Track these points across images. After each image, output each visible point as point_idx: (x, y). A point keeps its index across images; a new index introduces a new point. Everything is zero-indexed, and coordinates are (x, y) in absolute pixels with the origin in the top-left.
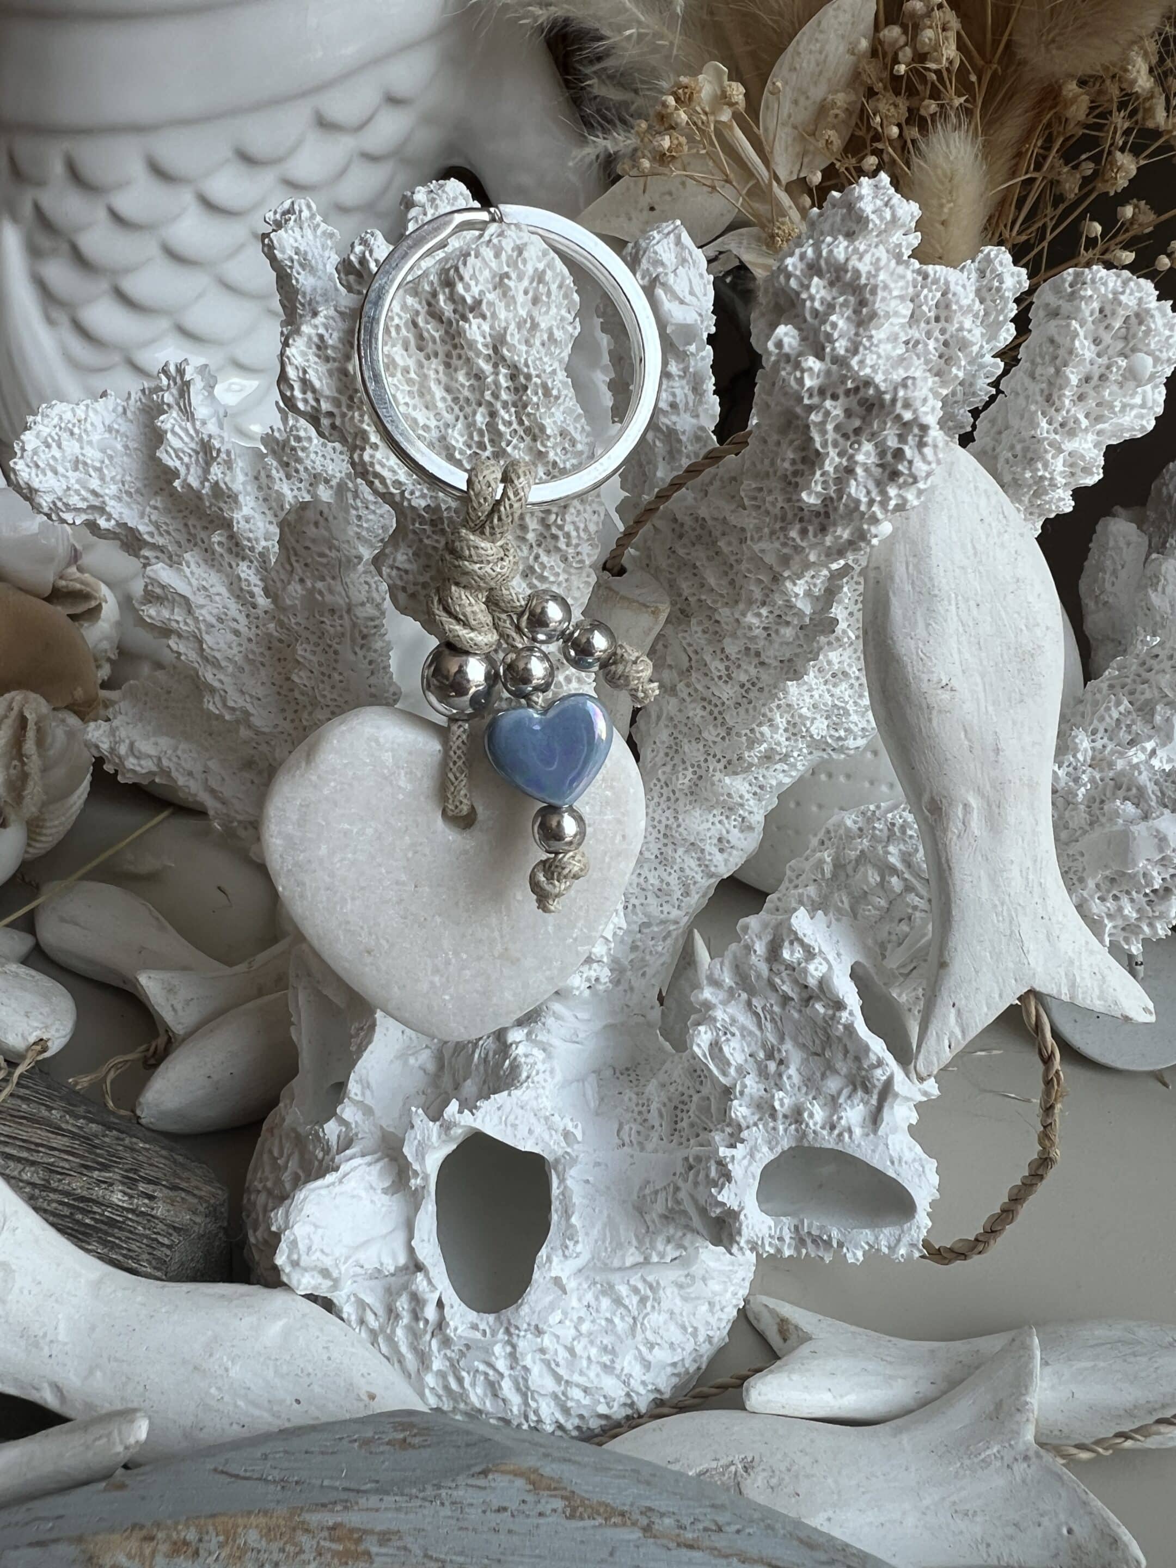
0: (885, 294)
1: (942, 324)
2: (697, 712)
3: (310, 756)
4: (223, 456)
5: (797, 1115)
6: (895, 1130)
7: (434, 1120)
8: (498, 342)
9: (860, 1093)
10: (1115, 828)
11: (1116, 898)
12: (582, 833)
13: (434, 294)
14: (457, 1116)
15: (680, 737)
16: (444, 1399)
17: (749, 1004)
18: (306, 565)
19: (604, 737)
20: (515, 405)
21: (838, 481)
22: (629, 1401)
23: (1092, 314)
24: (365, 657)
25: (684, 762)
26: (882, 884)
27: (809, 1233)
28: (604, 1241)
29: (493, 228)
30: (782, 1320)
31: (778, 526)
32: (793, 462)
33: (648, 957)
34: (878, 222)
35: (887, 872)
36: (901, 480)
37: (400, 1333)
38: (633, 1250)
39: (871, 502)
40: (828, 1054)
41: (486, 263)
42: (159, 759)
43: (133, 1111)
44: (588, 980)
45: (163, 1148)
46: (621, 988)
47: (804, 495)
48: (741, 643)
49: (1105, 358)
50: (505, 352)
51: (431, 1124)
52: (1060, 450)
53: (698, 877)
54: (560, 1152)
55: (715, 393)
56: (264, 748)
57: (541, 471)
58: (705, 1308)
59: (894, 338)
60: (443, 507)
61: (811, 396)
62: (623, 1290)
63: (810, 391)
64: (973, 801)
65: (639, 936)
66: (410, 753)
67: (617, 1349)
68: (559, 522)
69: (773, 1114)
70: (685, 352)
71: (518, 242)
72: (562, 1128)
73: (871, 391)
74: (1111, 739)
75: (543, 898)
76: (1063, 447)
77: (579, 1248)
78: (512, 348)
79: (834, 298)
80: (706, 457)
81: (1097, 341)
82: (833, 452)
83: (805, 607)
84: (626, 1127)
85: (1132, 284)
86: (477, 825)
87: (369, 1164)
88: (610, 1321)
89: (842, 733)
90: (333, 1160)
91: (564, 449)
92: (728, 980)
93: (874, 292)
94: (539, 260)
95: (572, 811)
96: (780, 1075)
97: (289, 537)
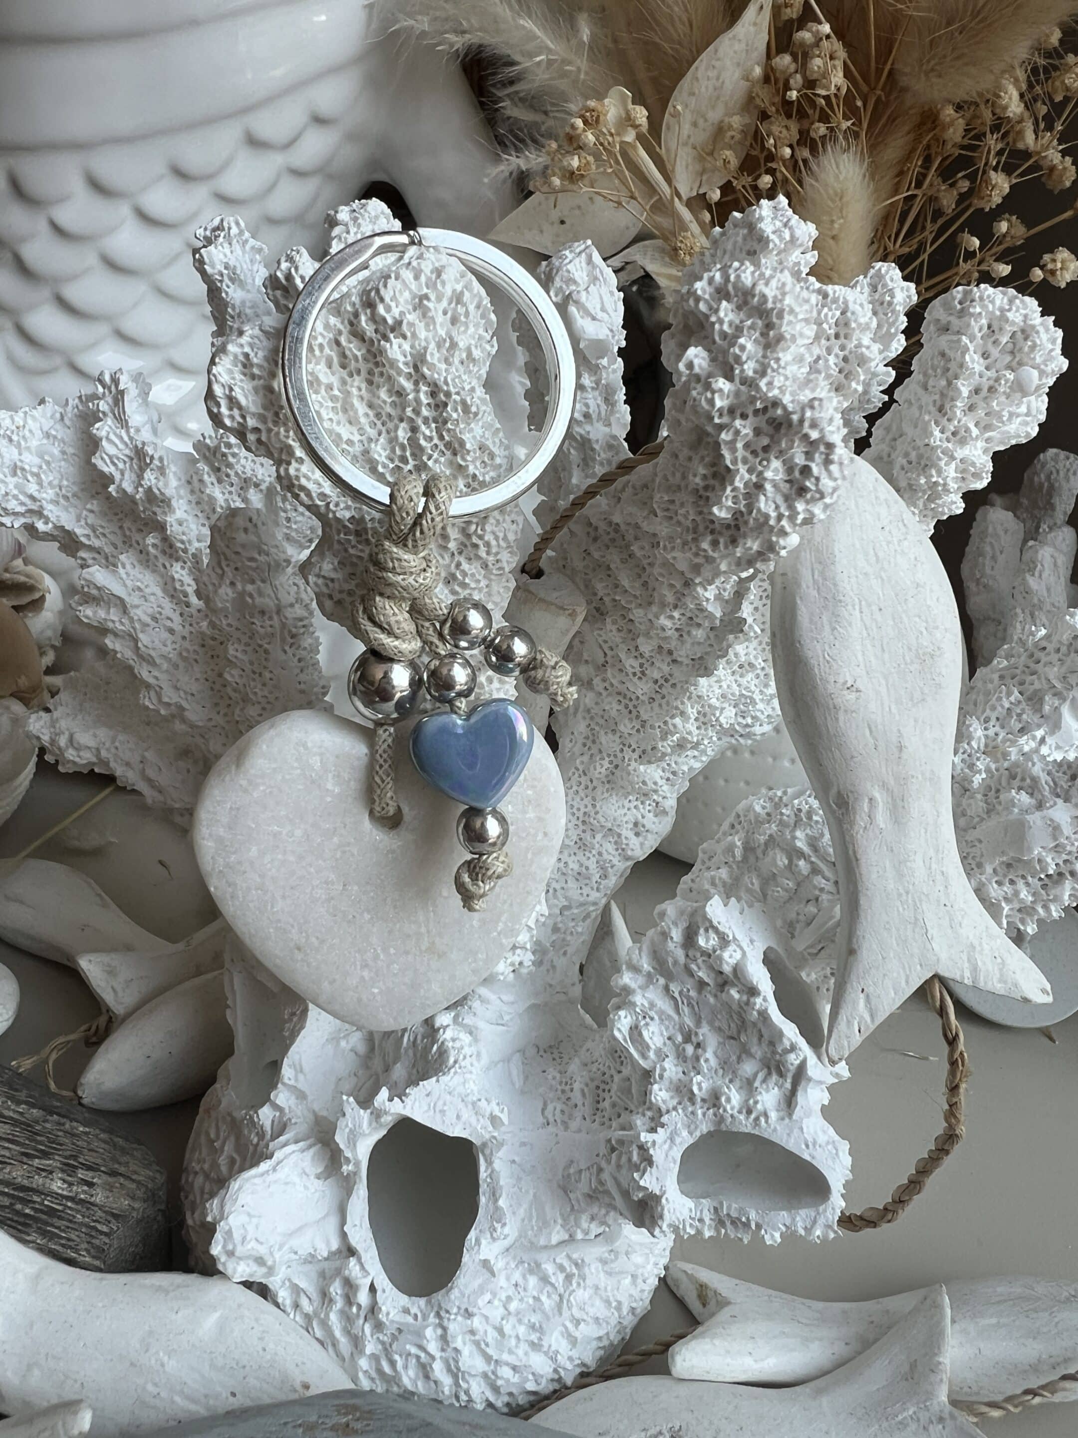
0: (792, 318)
1: (842, 340)
2: (613, 707)
3: (239, 760)
4: (156, 462)
5: (714, 1099)
6: (808, 1114)
7: (365, 1108)
8: (418, 361)
9: (775, 1077)
10: (1011, 817)
11: (1012, 882)
12: (505, 833)
13: (356, 315)
14: (387, 1103)
15: (597, 728)
16: (378, 1382)
17: (667, 988)
18: (236, 569)
19: (525, 738)
20: (435, 421)
21: (747, 496)
22: (556, 1377)
23: (980, 330)
24: (294, 655)
25: (600, 751)
26: (790, 866)
27: (728, 1215)
28: (530, 1220)
29: (413, 251)
30: (701, 1286)
31: (690, 538)
32: (705, 477)
33: (569, 938)
34: (777, 241)
35: (795, 859)
36: (809, 496)
37: (334, 1318)
38: (559, 1227)
39: (780, 517)
40: (743, 1038)
41: (406, 285)
42: (98, 750)
43: (75, 1092)
44: (512, 964)
45: (103, 1131)
46: (543, 968)
47: (715, 510)
48: (655, 643)
49: (994, 371)
50: (425, 370)
51: (362, 1111)
52: (953, 458)
53: (615, 861)
54: (487, 1136)
55: (626, 402)
56: (199, 741)
57: (461, 483)
58: (628, 1280)
59: (800, 359)
60: (367, 518)
61: (721, 415)
62: (549, 1268)
63: (720, 410)
64: (877, 795)
65: (559, 919)
66: (337, 757)
67: (544, 1326)
68: (479, 532)
69: (692, 1098)
70: (597, 366)
71: (437, 265)
72: (487, 1114)
73: (779, 412)
74: (1003, 727)
75: (468, 898)
76: (956, 455)
77: (506, 1230)
78: (432, 367)
79: (742, 322)
80: (619, 467)
81: (985, 355)
82: (743, 469)
83: (716, 610)
84: (550, 1107)
85: (1017, 301)
86: (403, 825)
87: (303, 1151)
88: (537, 1299)
89: (749, 720)
90: (267, 1146)
91: (483, 462)
92: (646, 966)
93: (780, 316)
94: (457, 281)
95: (495, 813)
96: (698, 1059)
97: (219, 542)
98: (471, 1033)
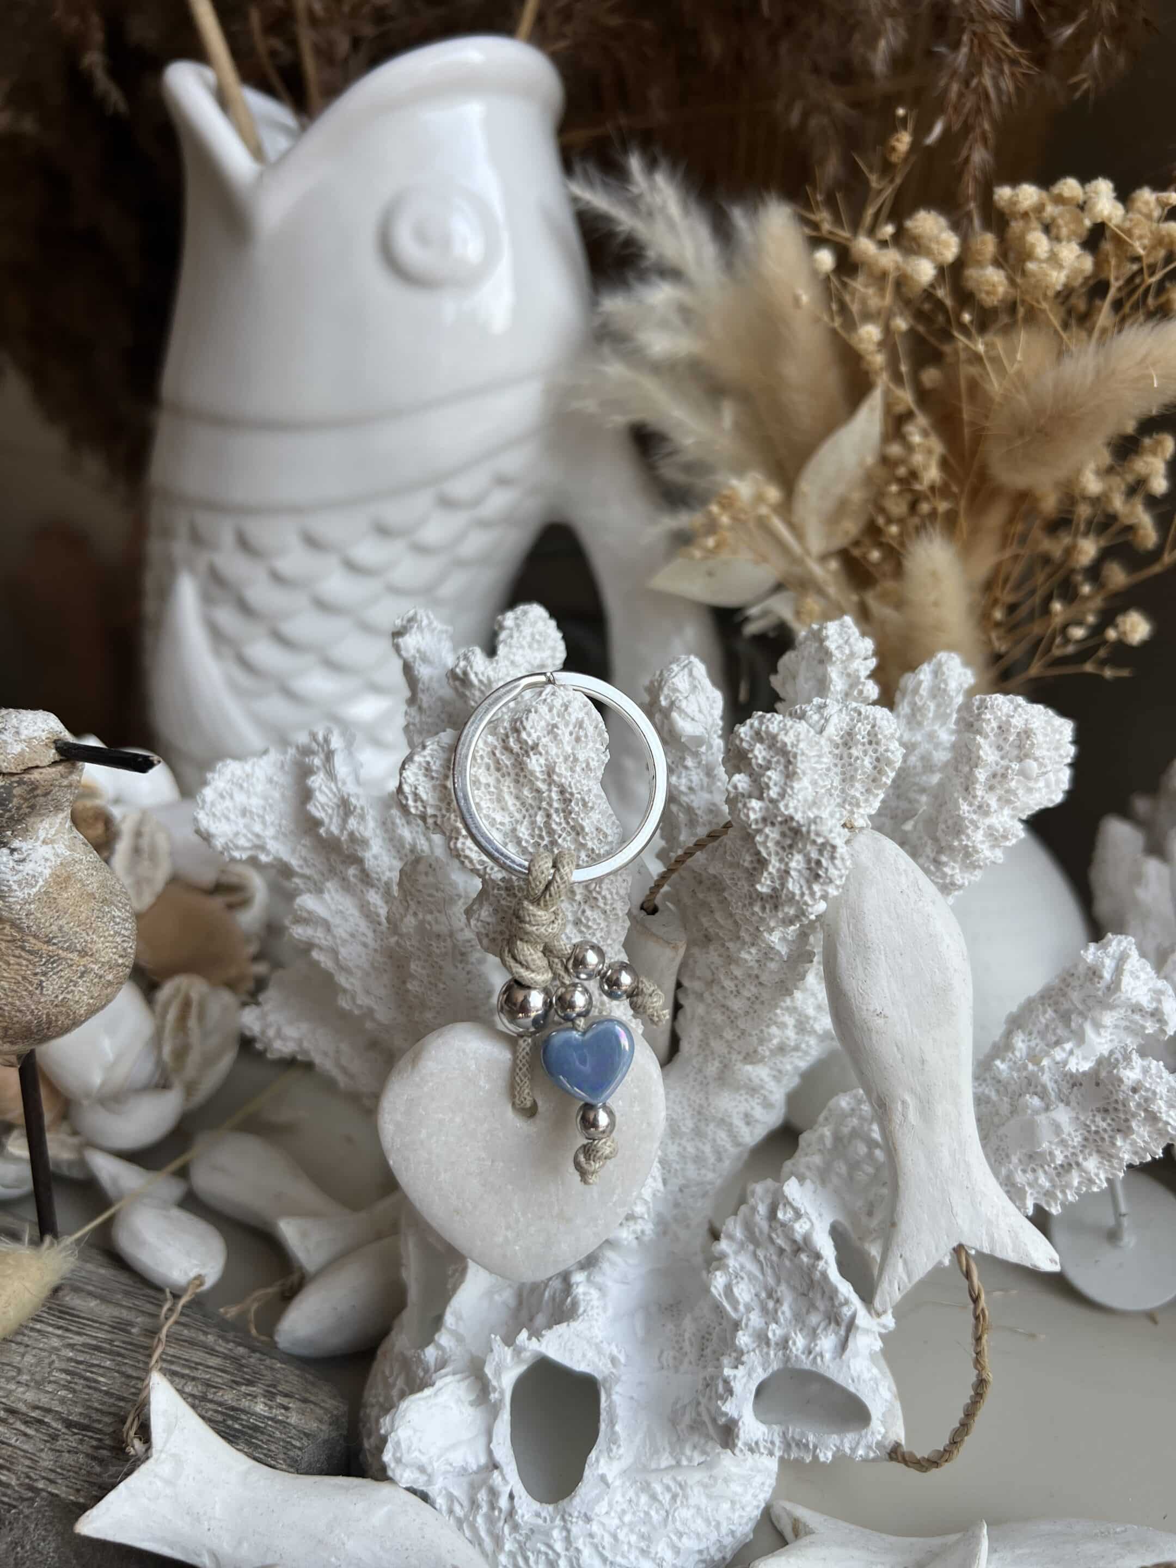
3: (415, 1061)
4: (359, 810)
5: (784, 1343)
6: (858, 1357)
7: (509, 1345)
9: (833, 1325)
10: (1026, 1118)
11: (1033, 1170)
12: (612, 1124)
13: (507, 737)
14: (527, 1342)
17: (754, 1253)
18: (419, 902)
19: (627, 1049)
20: (564, 811)
21: (780, 878)
25: (712, 1053)
27: (793, 1438)
28: (644, 1447)
29: (549, 688)
30: (795, 1519)
31: (747, 903)
32: (750, 863)
34: (840, 655)
36: (823, 880)
37: (480, 1520)
38: (667, 1455)
39: (803, 894)
40: (811, 1295)
41: (541, 718)
42: (300, 1041)
43: (272, 1337)
44: (634, 1232)
45: (296, 1368)
47: (758, 887)
48: (743, 970)
49: (1008, 758)
50: (555, 778)
51: (506, 1348)
52: (977, 827)
53: (728, 1146)
54: (607, 1373)
58: (726, 1506)
61: (755, 824)
62: (658, 1488)
63: (756, 822)
65: (679, 1195)
66: (488, 1061)
67: (652, 1537)
68: (598, 890)
69: (768, 1343)
70: (697, 752)
71: (565, 698)
72: (609, 1353)
73: (794, 824)
74: (1041, 1040)
75: (584, 1175)
77: (622, 1451)
78: (560, 774)
79: (770, 759)
80: (708, 836)
82: (775, 860)
83: (783, 949)
84: (665, 1354)
86: (538, 1116)
87: (459, 1381)
88: (647, 1513)
90: (431, 1377)
91: (599, 840)
92: (740, 1236)
93: (795, 756)
94: (581, 709)
95: (605, 1107)
96: (776, 1311)
97: (405, 882)
98: (600, 1290)
